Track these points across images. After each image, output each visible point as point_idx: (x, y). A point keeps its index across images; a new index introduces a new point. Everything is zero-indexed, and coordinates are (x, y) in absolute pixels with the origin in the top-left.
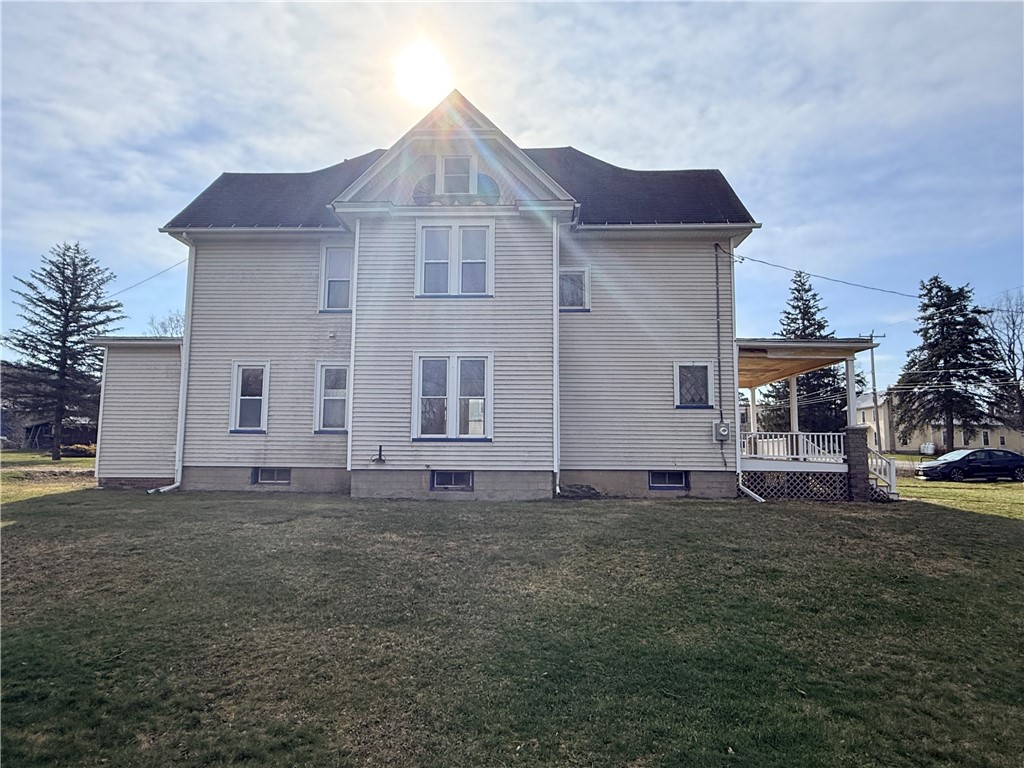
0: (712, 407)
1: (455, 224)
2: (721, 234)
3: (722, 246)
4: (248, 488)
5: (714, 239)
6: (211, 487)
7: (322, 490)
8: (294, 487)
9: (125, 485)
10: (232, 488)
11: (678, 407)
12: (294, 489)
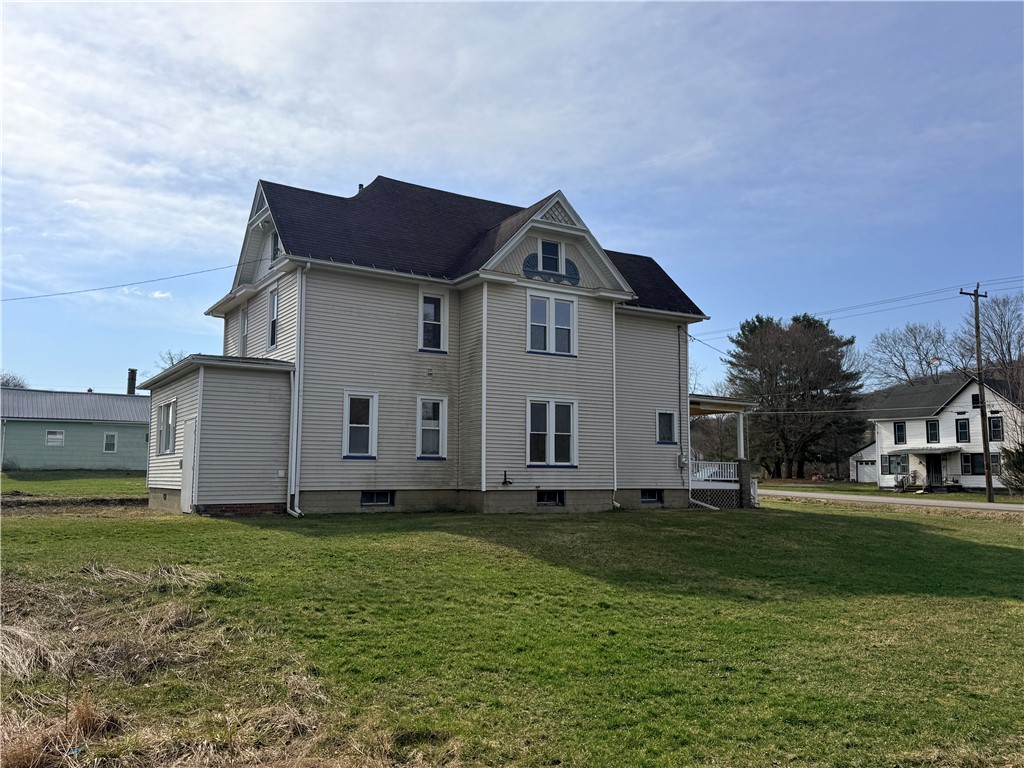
0: (676, 443)
1: (552, 297)
2: (683, 319)
3: (681, 327)
4: (359, 510)
5: (679, 322)
6: (324, 510)
7: (422, 510)
8: (398, 507)
9: (227, 511)
10: (344, 510)
11: (658, 443)
12: (399, 510)
